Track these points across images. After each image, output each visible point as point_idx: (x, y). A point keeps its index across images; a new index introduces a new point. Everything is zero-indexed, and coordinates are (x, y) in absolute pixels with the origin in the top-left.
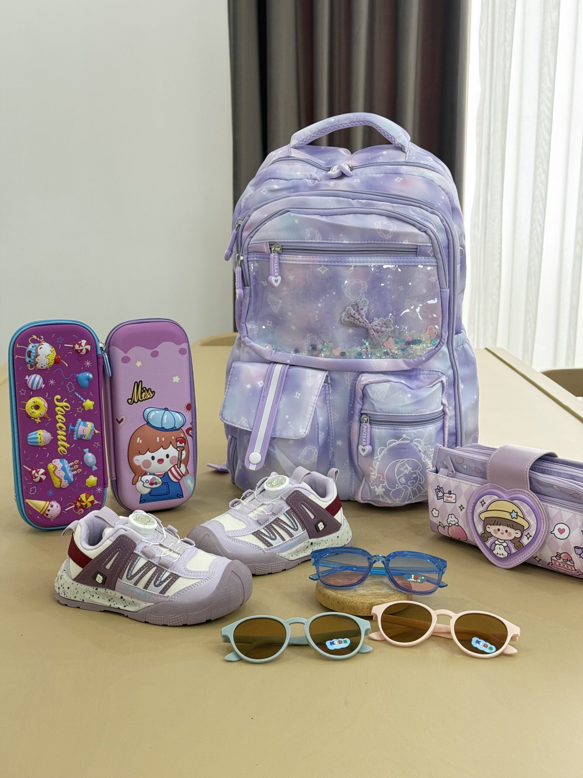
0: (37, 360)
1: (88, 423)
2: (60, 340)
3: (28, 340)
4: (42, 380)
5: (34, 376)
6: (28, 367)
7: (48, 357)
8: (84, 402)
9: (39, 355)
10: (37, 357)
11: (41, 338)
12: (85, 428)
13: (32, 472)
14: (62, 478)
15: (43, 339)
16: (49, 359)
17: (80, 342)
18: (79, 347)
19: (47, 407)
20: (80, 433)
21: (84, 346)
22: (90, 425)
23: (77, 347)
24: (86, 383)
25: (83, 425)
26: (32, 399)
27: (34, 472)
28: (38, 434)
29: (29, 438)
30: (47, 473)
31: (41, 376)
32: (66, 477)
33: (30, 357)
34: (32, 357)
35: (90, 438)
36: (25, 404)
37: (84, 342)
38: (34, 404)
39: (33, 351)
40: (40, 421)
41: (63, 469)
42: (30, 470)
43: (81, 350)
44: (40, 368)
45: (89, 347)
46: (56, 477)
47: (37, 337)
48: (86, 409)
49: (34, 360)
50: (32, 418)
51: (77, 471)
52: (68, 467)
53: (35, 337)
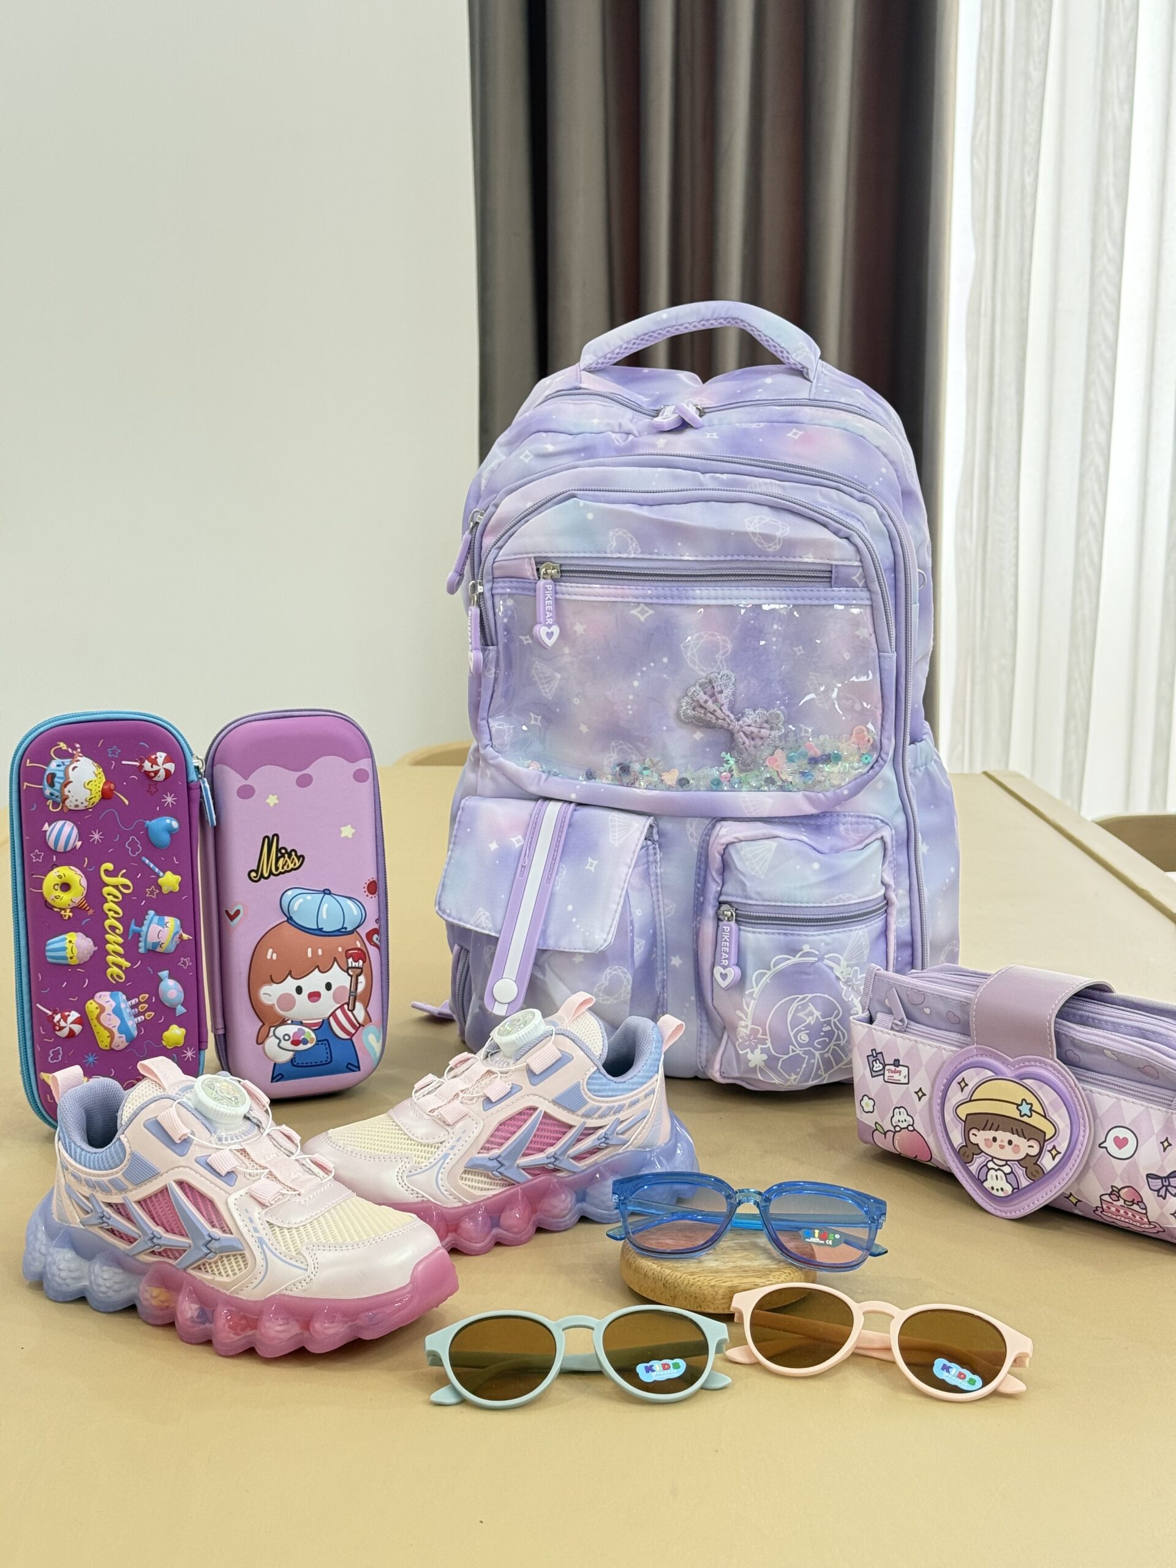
0: (66, 793)
1: (167, 919)
2: (114, 752)
3: (50, 753)
4: (75, 831)
5: (60, 823)
6: (49, 806)
7: (89, 786)
8: (160, 877)
9: (71, 782)
10: (65, 786)
11: (75, 749)
12: (161, 928)
13: (54, 1018)
14: (115, 1030)
15: (79, 750)
16: (91, 790)
17: (153, 757)
18: (152, 767)
19: (86, 887)
20: (152, 938)
21: (161, 764)
22: (172, 923)
23: (147, 765)
24: (166, 838)
25: (158, 924)
26: (56, 870)
27: (57, 1017)
28: (67, 941)
29: (48, 948)
30: (83, 1020)
31: (76, 824)
32: (124, 1028)
33: (52, 785)
34: (57, 786)
35: (172, 949)
36: (43, 879)
37: (161, 756)
38: (59, 881)
39: (60, 774)
40: (71, 914)
41: (117, 1011)
42: (50, 1013)
43: (156, 772)
44: (73, 808)
45: (171, 767)
46: (103, 1029)
47: (68, 746)
48: (165, 890)
49: (61, 791)
50: (56, 909)
51: (144, 1015)
52: (126, 1008)
53: (63, 745)
